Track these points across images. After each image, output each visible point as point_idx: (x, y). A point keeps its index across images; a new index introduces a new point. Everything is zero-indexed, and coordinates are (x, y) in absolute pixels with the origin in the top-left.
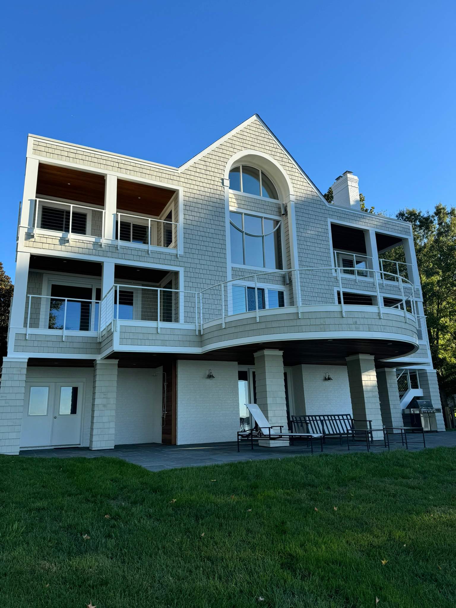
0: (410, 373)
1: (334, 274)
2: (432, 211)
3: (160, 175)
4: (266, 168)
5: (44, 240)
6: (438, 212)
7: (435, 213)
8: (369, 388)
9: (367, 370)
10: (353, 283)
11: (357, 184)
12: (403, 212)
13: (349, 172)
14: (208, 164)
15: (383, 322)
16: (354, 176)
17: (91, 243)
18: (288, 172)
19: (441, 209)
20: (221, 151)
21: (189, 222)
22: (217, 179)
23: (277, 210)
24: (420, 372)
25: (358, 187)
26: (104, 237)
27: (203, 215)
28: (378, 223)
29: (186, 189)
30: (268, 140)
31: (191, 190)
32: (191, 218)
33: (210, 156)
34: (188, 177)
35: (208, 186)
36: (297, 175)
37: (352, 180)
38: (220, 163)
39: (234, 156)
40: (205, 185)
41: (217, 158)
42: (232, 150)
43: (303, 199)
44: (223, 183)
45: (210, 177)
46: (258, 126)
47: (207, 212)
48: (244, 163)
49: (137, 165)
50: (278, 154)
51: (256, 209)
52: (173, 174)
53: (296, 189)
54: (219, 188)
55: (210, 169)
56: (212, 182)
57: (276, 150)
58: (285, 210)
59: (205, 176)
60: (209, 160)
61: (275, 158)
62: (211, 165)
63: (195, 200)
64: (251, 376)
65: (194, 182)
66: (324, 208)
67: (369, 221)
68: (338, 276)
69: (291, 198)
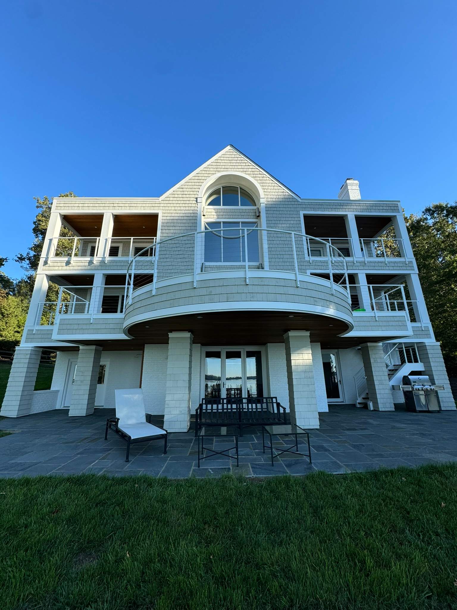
0: (405, 348)
1: (307, 258)
4: (243, 183)
5: (55, 264)
9: (299, 348)
11: (358, 187)
14: (185, 190)
17: (87, 261)
18: (260, 181)
20: (197, 178)
21: (165, 235)
22: (192, 199)
23: (253, 214)
27: (178, 228)
28: (358, 207)
29: (164, 212)
30: (241, 161)
31: (168, 212)
32: (167, 231)
33: (187, 184)
34: (167, 202)
35: (184, 205)
36: (268, 182)
37: (352, 185)
38: (196, 187)
39: (208, 179)
40: (181, 205)
41: (193, 184)
42: (207, 175)
43: (274, 200)
44: (197, 201)
45: (186, 199)
46: (231, 153)
47: (182, 225)
48: (223, 185)
49: (127, 202)
50: (250, 170)
51: (234, 217)
52: (155, 202)
53: (267, 193)
54: (193, 205)
55: (186, 193)
56: (188, 202)
57: (248, 167)
58: (260, 212)
59: (181, 199)
60: (186, 187)
61: (247, 173)
62: (188, 190)
63: (172, 218)
64: (224, 355)
65: (172, 205)
66: (296, 203)
67: (348, 207)
68: (311, 260)
69: (262, 201)
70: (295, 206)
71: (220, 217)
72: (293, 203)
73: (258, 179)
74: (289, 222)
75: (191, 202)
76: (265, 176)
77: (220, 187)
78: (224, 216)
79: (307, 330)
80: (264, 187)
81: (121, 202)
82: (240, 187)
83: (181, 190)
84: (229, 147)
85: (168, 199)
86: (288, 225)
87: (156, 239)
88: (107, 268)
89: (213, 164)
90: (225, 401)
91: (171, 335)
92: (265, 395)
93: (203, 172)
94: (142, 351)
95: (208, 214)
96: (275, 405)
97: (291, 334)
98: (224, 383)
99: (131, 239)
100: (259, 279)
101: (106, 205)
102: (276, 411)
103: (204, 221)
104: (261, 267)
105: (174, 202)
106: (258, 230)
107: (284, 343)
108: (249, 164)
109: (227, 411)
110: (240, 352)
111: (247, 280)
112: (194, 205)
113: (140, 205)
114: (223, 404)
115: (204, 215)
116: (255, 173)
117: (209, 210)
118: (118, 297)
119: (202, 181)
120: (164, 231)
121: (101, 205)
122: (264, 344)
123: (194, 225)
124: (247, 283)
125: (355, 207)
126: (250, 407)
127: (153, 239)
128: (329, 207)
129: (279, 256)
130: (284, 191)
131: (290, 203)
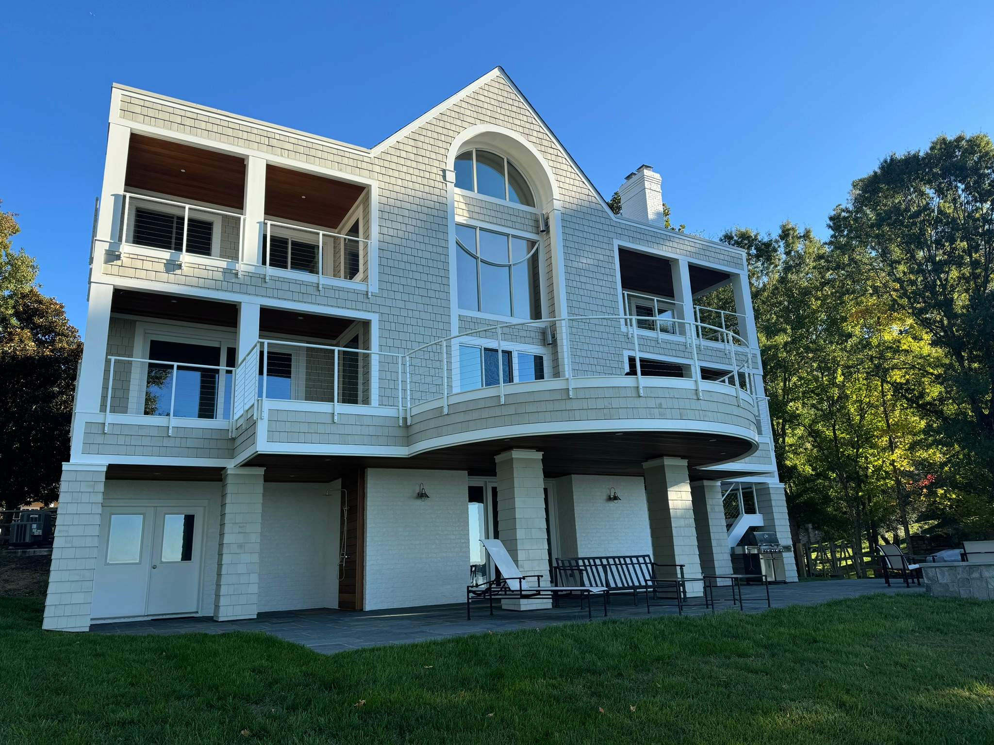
0: (742, 489)
1: (624, 329)
2: (776, 234)
3: (339, 159)
4: (515, 154)
5: (139, 264)
6: (785, 234)
7: (780, 236)
8: (679, 513)
9: (676, 483)
10: (653, 344)
11: (659, 186)
12: (731, 233)
13: (647, 167)
14: (420, 144)
15: (703, 405)
16: (654, 173)
17: (219, 269)
18: (551, 163)
19: (789, 230)
20: (442, 123)
21: (388, 239)
22: (435, 170)
23: (532, 223)
24: (759, 487)
25: (661, 191)
26: (242, 261)
28: (692, 249)
29: (382, 185)
30: (518, 110)
31: (391, 187)
32: (391, 232)
33: (424, 132)
34: (386, 164)
35: (420, 180)
37: (651, 180)
38: (440, 144)
39: (463, 133)
40: (414, 179)
41: (435, 136)
42: (460, 123)
43: (574, 207)
44: (444, 177)
45: (423, 167)
46: (501, 87)
47: (419, 223)
49: (300, 142)
50: (537, 134)
51: (499, 221)
52: (361, 158)
53: (563, 191)
54: (437, 184)
55: (423, 153)
56: (427, 175)
57: (532, 127)
58: (548, 224)
59: (414, 164)
60: (422, 138)
61: (531, 138)
62: (425, 146)
63: (398, 204)
64: (488, 493)
65: (396, 174)
66: (608, 222)
67: (679, 246)
68: (630, 333)
69: (556, 205)
70: (606, 228)
71: (475, 216)
72: (603, 220)
76: (560, 154)
77: (473, 148)
78: (482, 217)
79: (683, 457)
80: (559, 178)
81: (286, 139)
82: (507, 159)
83: (412, 143)
84: (496, 72)
85: (388, 158)
86: (596, 262)
88: (271, 293)
89: (471, 101)
93: (452, 114)
97: (667, 461)
101: (252, 137)
105: (400, 168)
108: (534, 122)
112: (440, 185)
113: (331, 157)
116: (544, 143)
119: (451, 133)
120: (385, 231)
121: (240, 134)
123: (441, 229)
125: (689, 249)
130: (591, 194)
131: (598, 219)
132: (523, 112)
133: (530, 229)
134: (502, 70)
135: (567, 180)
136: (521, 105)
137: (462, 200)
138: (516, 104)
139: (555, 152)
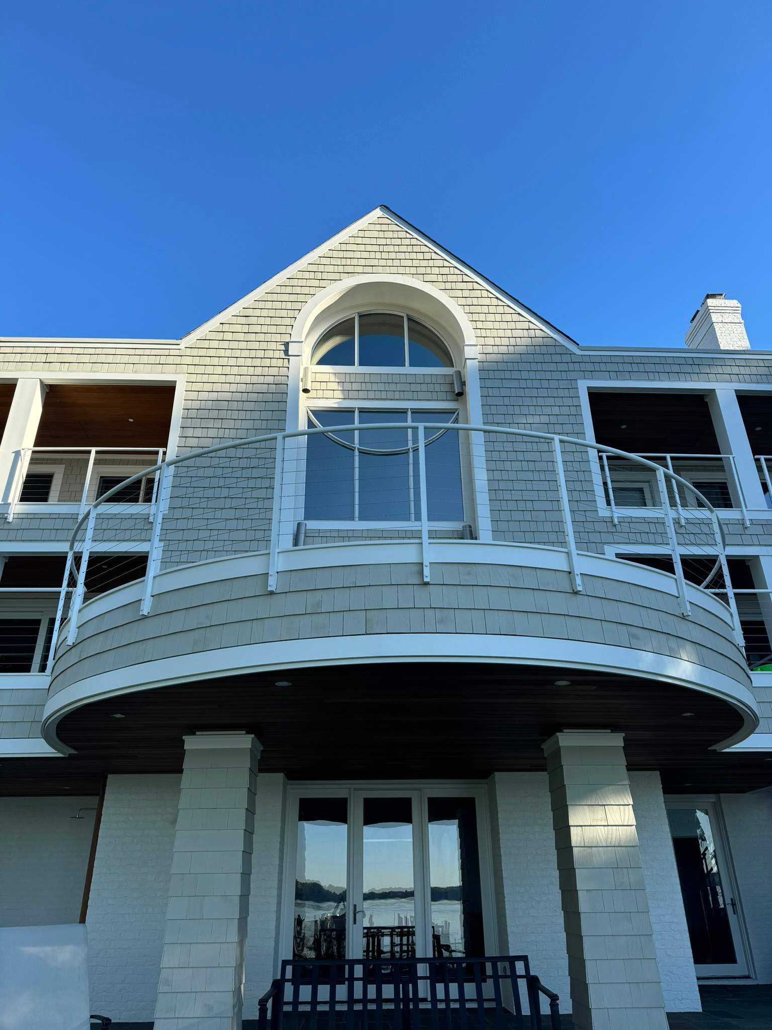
11: (739, 315)
13: (713, 296)
14: (253, 320)
16: (727, 301)
18: (462, 302)
20: (289, 290)
21: (191, 442)
25: (743, 321)
27: (231, 424)
28: (743, 370)
29: (193, 378)
30: (410, 249)
31: (205, 378)
32: (198, 433)
33: (261, 305)
34: (202, 352)
35: (249, 362)
36: (487, 301)
37: (722, 311)
38: (284, 313)
39: (320, 293)
40: (241, 362)
41: (278, 305)
42: (316, 283)
43: (504, 349)
44: (286, 352)
45: (256, 345)
46: (384, 228)
47: (242, 415)
48: (363, 310)
49: (86, 351)
50: (436, 271)
51: (390, 395)
52: (166, 352)
53: (484, 333)
54: (274, 362)
55: (257, 329)
56: (261, 354)
57: (431, 263)
58: (463, 384)
59: (243, 345)
60: (258, 312)
61: (427, 278)
62: (262, 321)
63: (214, 396)
64: (356, 811)
65: (215, 361)
66: (567, 358)
67: (714, 370)
68: (615, 515)
69: (469, 352)
70: (564, 367)
71: (353, 394)
72: (557, 358)
73: (459, 293)
74: (547, 410)
75: (270, 354)
76: (476, 286)
77: (353, 313)
78: (362, 395)
79: (615, 728)
80: (476, 317)
81: (70, 351)
82: (407, 315)
83: (243, 320)
84: (378, 212)
85: (206, 344)
86: (545, 419)
87: (165, 453)
88: (12, 535)
89: (335, 254)
90: (359, 971)
91: (191, 743)
92: (491, 949)
93: (307, 275)
94: (95, 800)
95: (317, 386)
96: (522, 984)
97: (567, 739)
98: (355, 906)
99: (89, 452)
100: (461, 567)
101: (26, 358)
102: (526, 1010)
103: (305, 405)
104: (470, 533)
105: (222, 353)
106: (458, 429)
107: (545, 770)
108: (434, 256)
109: (365, 1006)
110: (408, 801)
111: (427, 571)
112: (280, 363)
113: (125, 359)
114: (352, 979)
115: (306, 391)
116: (450, 278)
117: (319, 377)
118: (38, 622)
119: (301, 298)
120: (190, 432)
121: (12, 357)
122: (484, 773)
123: (277, 415)
124: (426, 580)
125: (736, 370)
126: (441, 995)
127: (157, 453)
128: (659, 368)
129: (522, 505)
130: (532, 326)
131: (547, 358)
132: (416, 249)
133: (442, 396)
134: (386, 208)
135: (491, 317)
136: (414, 242)
137: (333, 378)
138: (407, 242)
139: (470, 286)
